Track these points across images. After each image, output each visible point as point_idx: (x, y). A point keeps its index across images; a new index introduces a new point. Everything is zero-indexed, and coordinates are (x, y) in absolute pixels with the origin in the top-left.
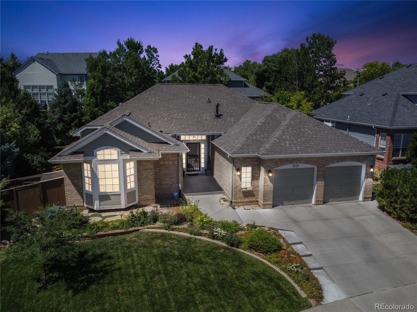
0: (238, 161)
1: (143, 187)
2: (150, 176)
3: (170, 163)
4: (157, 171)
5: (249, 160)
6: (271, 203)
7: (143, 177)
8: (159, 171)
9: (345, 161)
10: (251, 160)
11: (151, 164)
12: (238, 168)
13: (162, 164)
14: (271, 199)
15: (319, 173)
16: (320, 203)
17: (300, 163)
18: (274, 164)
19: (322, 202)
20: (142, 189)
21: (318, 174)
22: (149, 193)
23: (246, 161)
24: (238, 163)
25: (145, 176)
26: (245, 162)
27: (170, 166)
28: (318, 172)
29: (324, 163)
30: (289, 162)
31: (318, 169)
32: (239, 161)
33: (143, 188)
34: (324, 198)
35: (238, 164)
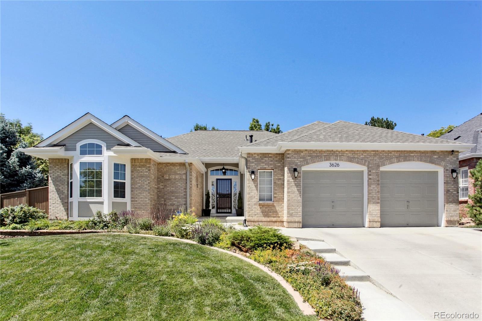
0: (252, 161)
1: (137, 199)
2: (146, 186)
3: (177, 177)
4: (161, 187)
5: (267, 159)
6: (300, 219)
7: (137, 186)
8: (163, 187)
9: (410, 160)
10: (271, 159)
11: (147, 170)
12: (253, 170)
13: (168, 178)
14: (299, 213)
15: (370, 177)
16: (375, 225)
17: (341, 160)
18: (302, 160)
19: (379, 224)
20: (136, 203)
21: (370, 179)
22: (144, 208)
23: (263, 161)
24: (253, 162)
25: (139, 185)
26: (263, 163)
27: (177, 181)
28: (369, 175)
29: (377, 162)
30: (323, 157)
31: (369, 171)
32: (254, 161)
33: (136, 201)
34: (381, 217)
35: (252, 164)
